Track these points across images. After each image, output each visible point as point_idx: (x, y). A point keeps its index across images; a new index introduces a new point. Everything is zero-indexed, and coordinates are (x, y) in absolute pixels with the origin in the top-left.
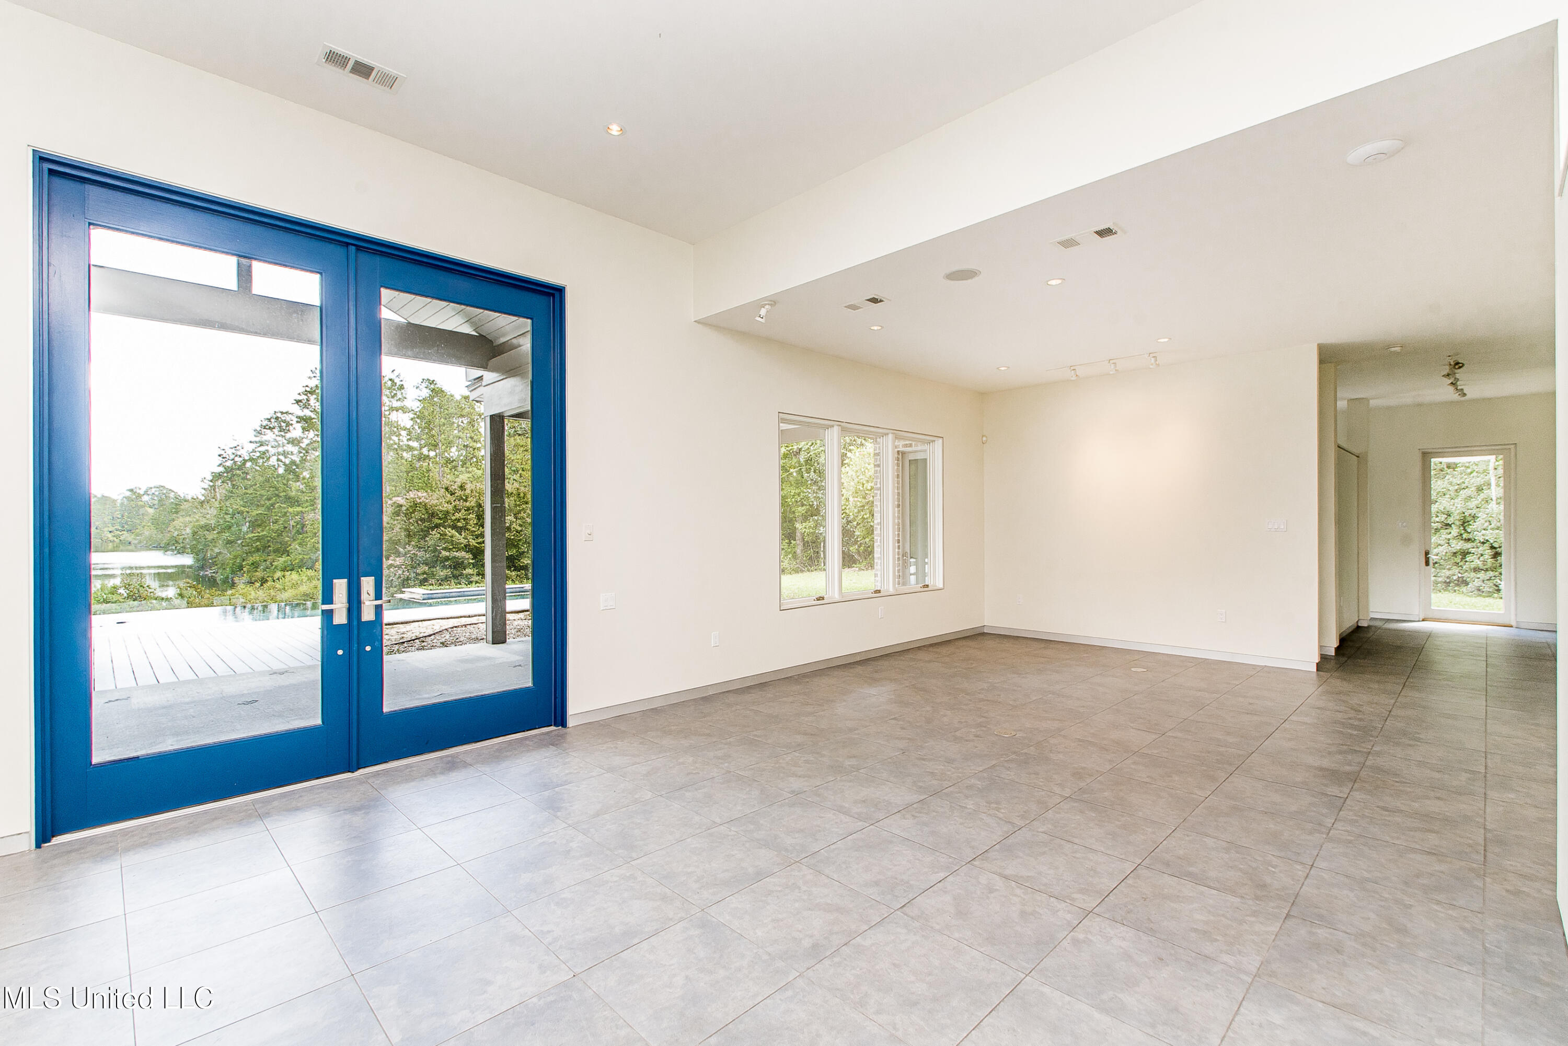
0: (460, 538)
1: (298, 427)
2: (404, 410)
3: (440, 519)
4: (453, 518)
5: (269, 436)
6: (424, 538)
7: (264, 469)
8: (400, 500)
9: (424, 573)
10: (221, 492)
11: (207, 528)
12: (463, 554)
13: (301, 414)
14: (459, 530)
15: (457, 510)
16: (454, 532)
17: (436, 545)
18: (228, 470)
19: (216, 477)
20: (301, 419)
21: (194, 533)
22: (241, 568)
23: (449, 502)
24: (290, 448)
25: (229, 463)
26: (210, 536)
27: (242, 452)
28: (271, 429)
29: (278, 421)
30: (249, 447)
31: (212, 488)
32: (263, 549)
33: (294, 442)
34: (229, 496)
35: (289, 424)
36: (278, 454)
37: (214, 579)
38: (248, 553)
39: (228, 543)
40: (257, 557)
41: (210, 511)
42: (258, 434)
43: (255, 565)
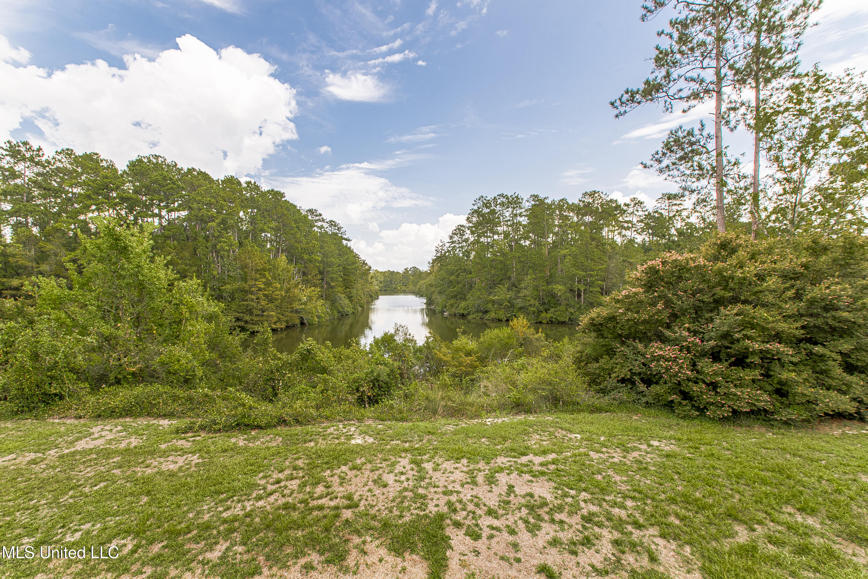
1: (468, 232)
5: (456, 238)
7: (454, 255)
10: (436, 268)
11: (431, 285)
13: (468, 225)
18: (439, 257)
19: (434, 261)
20: (469, 228)
21: (426, 288)
22: (445, 307)
24: (465, 244)
25: (438, 255)
26: (433, 289)
27: (445, 248)
28: (457, 234)
29: (459, 230)
30: (447, 245)
31: (433, 266)
32: (455, 297)
33: (466, 240)
34: (440, 269)
35: (464, 231)
36: (459, 247)
37: (435, 311)
38: (449, 299)
39: (440, 293)
40: (452, 301)
41: (432, 277)
42: (451, 238)
43: (452, 306)
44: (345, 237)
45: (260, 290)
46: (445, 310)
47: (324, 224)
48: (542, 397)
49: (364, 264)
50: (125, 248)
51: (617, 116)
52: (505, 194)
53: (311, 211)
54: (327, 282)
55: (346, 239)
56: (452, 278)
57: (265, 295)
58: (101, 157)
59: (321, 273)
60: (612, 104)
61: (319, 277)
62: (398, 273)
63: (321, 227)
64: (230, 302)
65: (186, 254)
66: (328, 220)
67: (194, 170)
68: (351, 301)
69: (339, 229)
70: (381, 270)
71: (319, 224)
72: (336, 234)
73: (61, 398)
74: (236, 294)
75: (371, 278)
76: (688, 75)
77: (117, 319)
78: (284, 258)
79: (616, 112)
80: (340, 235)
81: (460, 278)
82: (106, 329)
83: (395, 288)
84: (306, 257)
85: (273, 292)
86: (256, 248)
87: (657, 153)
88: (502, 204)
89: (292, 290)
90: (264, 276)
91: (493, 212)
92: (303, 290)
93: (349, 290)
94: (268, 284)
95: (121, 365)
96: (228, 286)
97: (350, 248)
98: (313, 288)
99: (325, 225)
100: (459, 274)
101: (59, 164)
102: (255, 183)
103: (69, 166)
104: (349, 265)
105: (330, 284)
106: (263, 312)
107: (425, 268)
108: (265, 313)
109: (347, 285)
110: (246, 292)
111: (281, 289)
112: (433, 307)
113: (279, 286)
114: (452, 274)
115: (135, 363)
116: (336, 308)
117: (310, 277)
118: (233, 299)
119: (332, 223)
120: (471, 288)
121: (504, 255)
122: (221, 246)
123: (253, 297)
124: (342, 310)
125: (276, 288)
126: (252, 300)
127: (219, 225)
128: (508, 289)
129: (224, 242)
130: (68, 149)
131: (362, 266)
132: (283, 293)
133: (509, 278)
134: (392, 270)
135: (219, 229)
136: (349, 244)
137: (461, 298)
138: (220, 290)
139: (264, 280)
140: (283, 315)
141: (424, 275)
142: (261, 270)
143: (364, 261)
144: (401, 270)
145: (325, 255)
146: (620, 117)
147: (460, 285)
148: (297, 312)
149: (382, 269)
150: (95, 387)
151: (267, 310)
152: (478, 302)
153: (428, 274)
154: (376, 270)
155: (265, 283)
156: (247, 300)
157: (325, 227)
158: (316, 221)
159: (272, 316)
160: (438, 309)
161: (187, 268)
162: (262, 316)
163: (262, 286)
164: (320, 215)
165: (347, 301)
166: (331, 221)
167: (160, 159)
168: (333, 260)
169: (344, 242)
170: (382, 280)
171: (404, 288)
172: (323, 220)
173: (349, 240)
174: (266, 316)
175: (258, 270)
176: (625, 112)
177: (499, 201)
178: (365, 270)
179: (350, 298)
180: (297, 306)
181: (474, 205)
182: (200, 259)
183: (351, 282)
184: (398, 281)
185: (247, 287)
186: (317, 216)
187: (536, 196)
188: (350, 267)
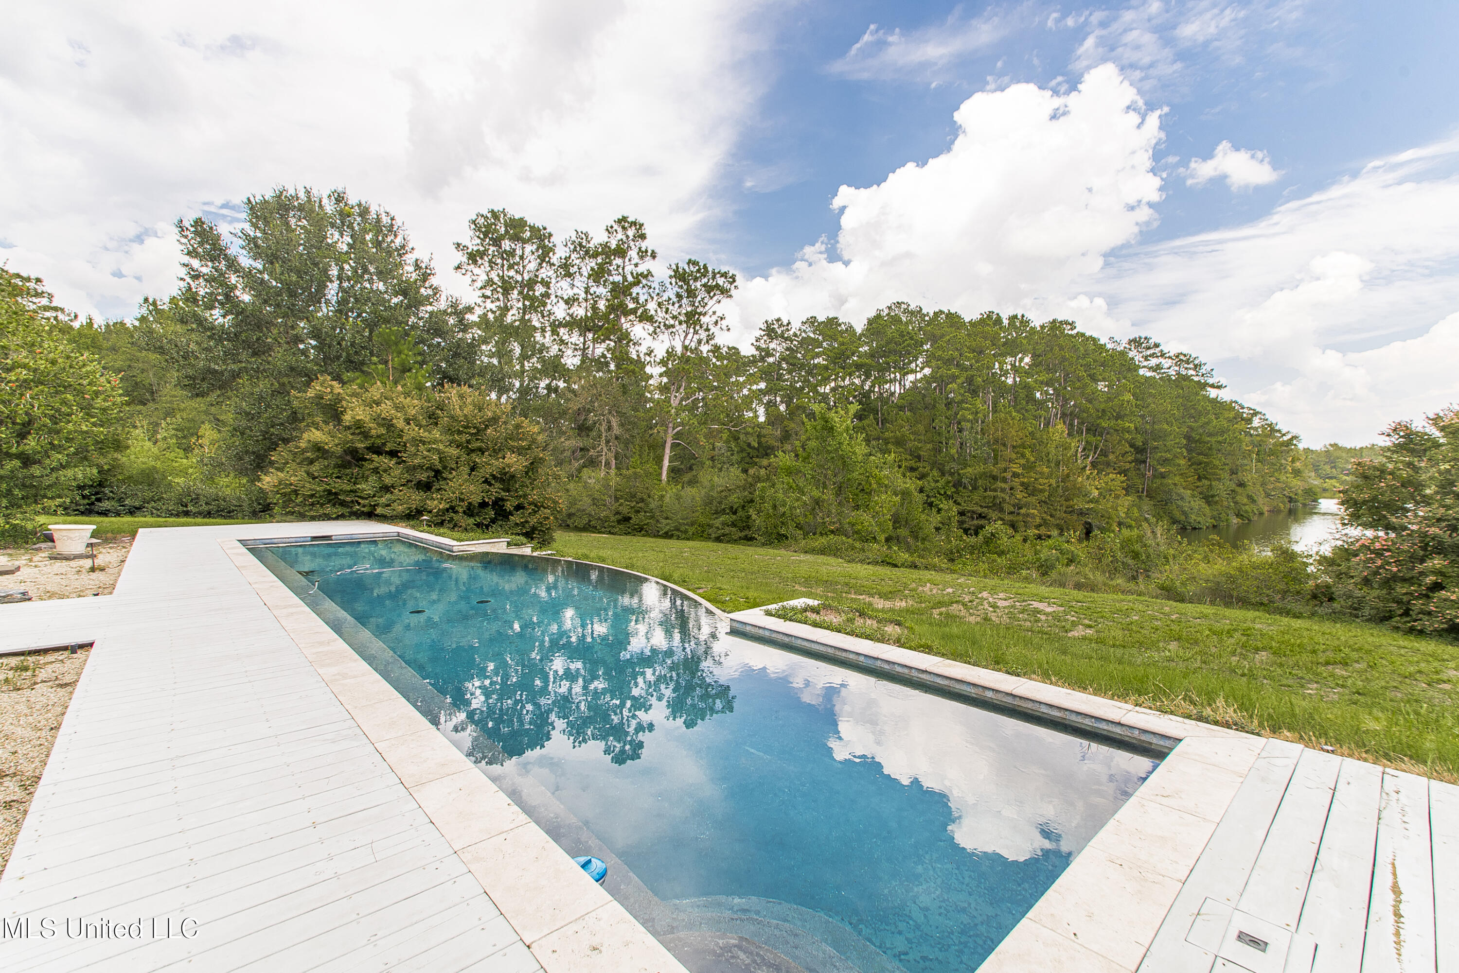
44: (1211, 381)
45: (1015, 475)
47: (1163, 362)
50: (832, 428)
53: (1136, 341)
54: (1151, 467)
55: (1212, 386)
57: (1022, 484)
58: (840, 321)
63: (1157, 368)
64: (971, 491)
65: (921, 428)
66: (1171, 354)
67: (941, 312)
69: (1196, 367)
71: (1153, 362)
72: (1191, 378)
73: (787, 538)
74: (980, 481)
77: (825, 486)
78: (1063, 426)
80: (1200, 380)
82: (816, 493)
85: (1036, 479)
86: (1014, 414)
89: (1071, 478)
90: (1023, 456)
92: (1094, 479)
93: (1207, 482)
94: (1029, 467)
95: (824, 523)
96: (969, 470)
99: (1166, 363)
101: (803, 335)
102: (1023, 316)
103: (812, 335)
104: (1210, 435)
105: (1158, 470)
106: (1020, 508)
108: (1023, 511)
109: (1204, 473)
110: (995, 478)
111: (1049, 476)
113: (1046, 470)
115: (834, 523)
117: (1111, 457)
118: (975, 488)
119: (1182, 359)
122: (963, 415)
123: (1003, 485)
124: (1183, 518)
125: (1042, 473)
126: (1003, 490)
127: (961, 386)
129: (967, 409)
130: (812, 318)
132: (1054, 482)
135: (962, 391)
138: (959, 474)
139: (1023, 461)
140: (1051, 516)
142: (1019, 446)
143: (1273, 427)
148: (1081, 513)
150: (806, 535)
151: (1025, 505)
155: (1024, 467)
156: (995, 490)
157: (1166, 366)
158: (1146, 358)
159: (1033, 516)
161: (920, 445)
162: (1018, 514)
163: (1020, 471)
164: (1157, 346)
165: (1198, 504)
166: (1180, 355)
167: (903, 306)
168: (1166, 427)
169: (1209, 392)
172: (1163, 355)
173: (1219, 387)
174: (1024, 515)
175: (1014, 447)
179: (1208, 498)
180: (1080, 504)
182: (939, 434)
185: (995, 472)
186: (1149, 348)
188: (1213, 439)
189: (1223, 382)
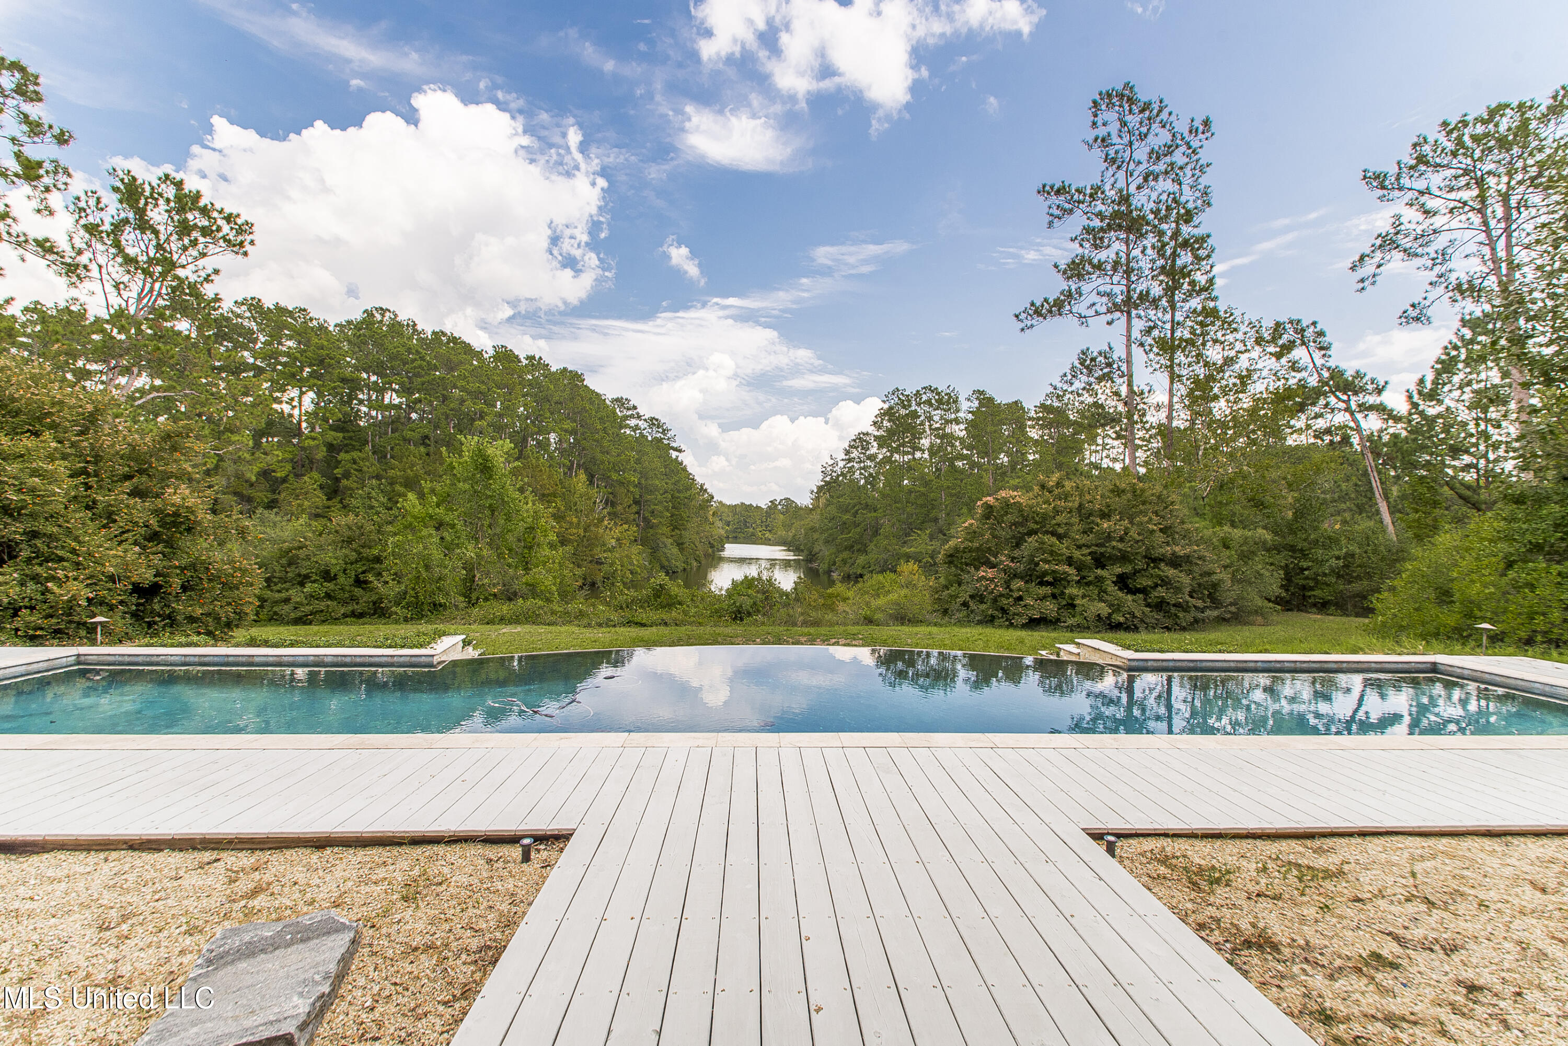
0: (1063, 548)
1: (875, 444)
2: (957, 421)
3: (1036, 523)
4: (1054, 522)
5: (855, 454)
6: (1018, 545)
7: (851, 481)
8: (990, 500)
9: (1019, 590)
10: (822, 501)
11: (813, 529)
12: (1066, 568)
13: (876, 433)
14: (1060, 537)
15: (1057, 512)
16: (1054, 539)
17: (1032, 556)
18: (827, 483)
19: (820, 488)
20: (877, 438)
21: (806, 534)
22: (834, 564)
23: (1047, 502)
24: (869, 463)
25: (828, 479)
26: (816, 536)
27: (837, 469)
28: (856, 448)
29: (861, 441)
30: (841, 464)
31: (817, 499)
32: (850, 548)
33: (872, 458)
34: (828, 504)
35: (868, 443)
36: (861, 468)
37: (818, 571)
38: (839, 551)
39: (827, 542)
40: (845, 555)
41: (816, 516)
42: (847, 452)
43: (844, 562)
44: (674, 445)
46: (833, 568)
47: (641, 423)
48: (891, 615)
49: (703, 490)
51: (1022, 330)
52: (934, 386)
53: (618, 400)
54: (644, 518)
55: (676, 449)
56: (846, 517)
59: (636, 502)
60: (1017, 316)
61: (635, 508)
62: (758, 508)
63: (637, 427)
66: (646, 417)
67: (444, 334)
68: (681, 550)
69: (664, 432)
70: (728, 502)
71: (633, 422)
72: (660, 440)
75: (714, 514)
76: (1101, 289)
78: (583, 476)
79: (1022, 325)
80: (666, 442)
81: (859, 518)
83: (753, 534)
84: (614, 476)
85: (567, 529)
87: (1065, 375)
88: (929, 402)
89: (592, 528)
90: (554, 505)
91: (914, 415)
92: (611, 529)
93: (678, 532)
94: (559, 517)
95: (483, 585)
97: (681, 463)
98: (626, 526)
99: (643, 425)
100: (857, 512)
102: (540, 358)
104: (679, 491)
105: (650, 521)
107: (804, 500)
109: (676, 525)
111: (578, 526)
112: (815, 565)
113: (575, 520)
114: (847, 511)
115: (495, 585)
116: (659, 560)
117: (620, 508)
119: (654, 422)
120: (876, 533)
121: (927, 484)
124: (666, 563)
125: (571, 523)
128: (932, 537)
130: (253, 299)
131: (698, 494)
132: (581, 532)
133: (936, 520)
134: (747, 503)
136: (681, 457)
137: (859, 550)
139: (553, 510)
140: (579, 566)
141: (802, 512)
143: (702, 486)
144: (763, 504)
145: (643, 475)
146: (1027, 331)
147: (858, 530)
148: (599, 562)
149: (730, 500)
150: (467, 602)
152: (884, 556)
153: (809, 511)
154: (721, 502)
155: (554, 516)
157: (643, 427)
158: (627, 417)
160: (823, 567)
164: (635, 408)
165: (675, 550)
166: (652, 419)
167: (388, 314)
168: (657, 482)
169: (674, 454)
170: (730, 519)
171: (768, 535)
172: (639, 417)
173: (680, 451)
175: (544, 495)
176: (1032, 326)
177: (924, 398)
178: (703, 501)
179: (680, 545)
180: (599, 553)
181: (884, 402)
183: (682, 519)
184: (758, 522)
186: (628, 409)
187: (981, 393)
188: (681, 495)
189: (683, 447)
